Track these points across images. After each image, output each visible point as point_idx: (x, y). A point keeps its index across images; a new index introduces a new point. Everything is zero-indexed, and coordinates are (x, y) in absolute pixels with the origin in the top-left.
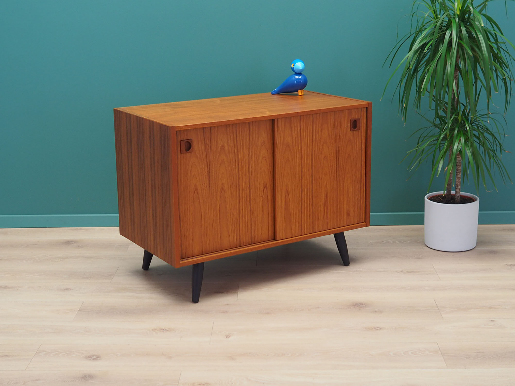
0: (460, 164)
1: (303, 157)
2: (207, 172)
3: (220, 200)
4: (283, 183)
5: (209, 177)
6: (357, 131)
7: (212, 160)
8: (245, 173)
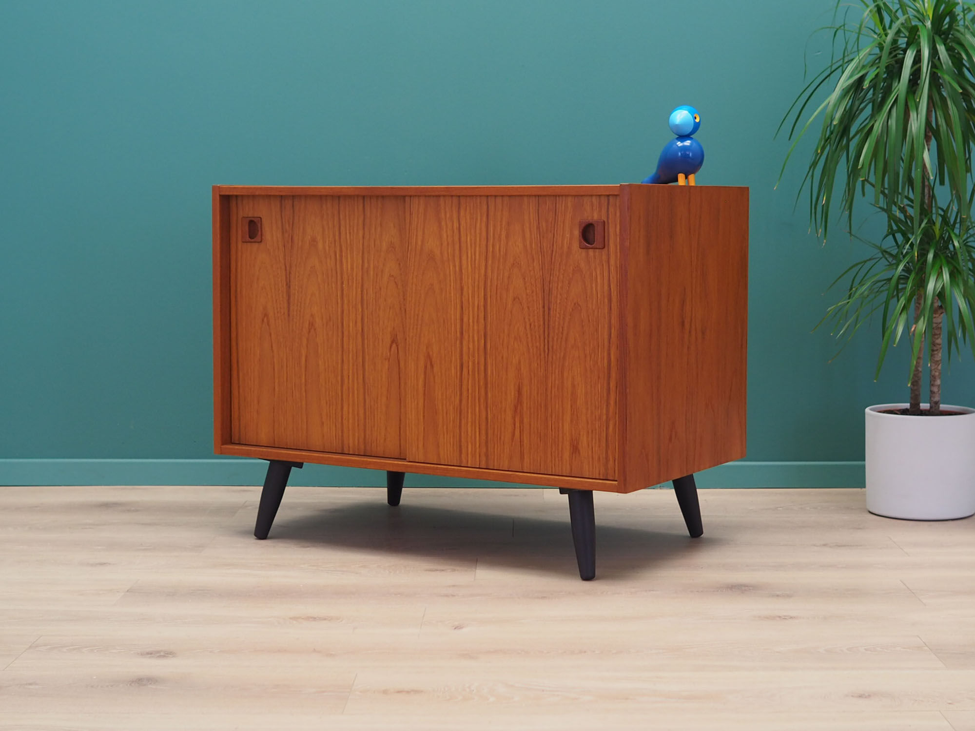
2: (285, 285)
3: (307, 346)
5: (289, 296)
7: (295, 263)
8: (354, 303)
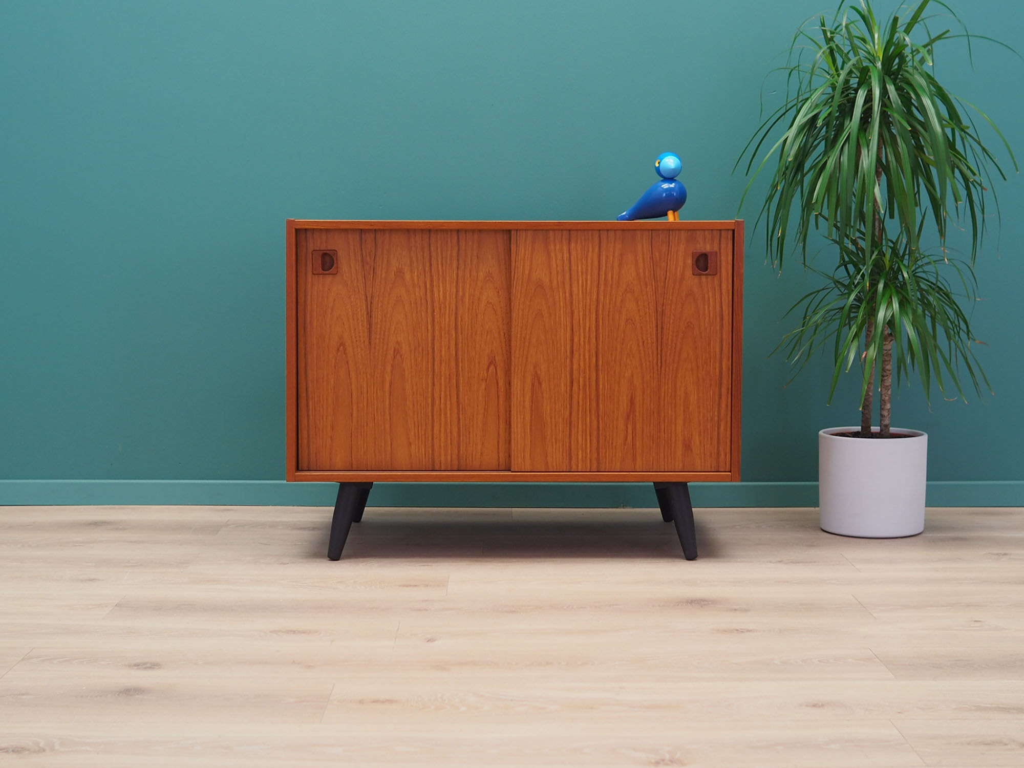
0: (888, 359)
1: (576, 313)
2: (365, 315)
3: (392, 372)
5: (370, 324)
6: (709, 278)
7: (377, 294)
8: (447, 330)
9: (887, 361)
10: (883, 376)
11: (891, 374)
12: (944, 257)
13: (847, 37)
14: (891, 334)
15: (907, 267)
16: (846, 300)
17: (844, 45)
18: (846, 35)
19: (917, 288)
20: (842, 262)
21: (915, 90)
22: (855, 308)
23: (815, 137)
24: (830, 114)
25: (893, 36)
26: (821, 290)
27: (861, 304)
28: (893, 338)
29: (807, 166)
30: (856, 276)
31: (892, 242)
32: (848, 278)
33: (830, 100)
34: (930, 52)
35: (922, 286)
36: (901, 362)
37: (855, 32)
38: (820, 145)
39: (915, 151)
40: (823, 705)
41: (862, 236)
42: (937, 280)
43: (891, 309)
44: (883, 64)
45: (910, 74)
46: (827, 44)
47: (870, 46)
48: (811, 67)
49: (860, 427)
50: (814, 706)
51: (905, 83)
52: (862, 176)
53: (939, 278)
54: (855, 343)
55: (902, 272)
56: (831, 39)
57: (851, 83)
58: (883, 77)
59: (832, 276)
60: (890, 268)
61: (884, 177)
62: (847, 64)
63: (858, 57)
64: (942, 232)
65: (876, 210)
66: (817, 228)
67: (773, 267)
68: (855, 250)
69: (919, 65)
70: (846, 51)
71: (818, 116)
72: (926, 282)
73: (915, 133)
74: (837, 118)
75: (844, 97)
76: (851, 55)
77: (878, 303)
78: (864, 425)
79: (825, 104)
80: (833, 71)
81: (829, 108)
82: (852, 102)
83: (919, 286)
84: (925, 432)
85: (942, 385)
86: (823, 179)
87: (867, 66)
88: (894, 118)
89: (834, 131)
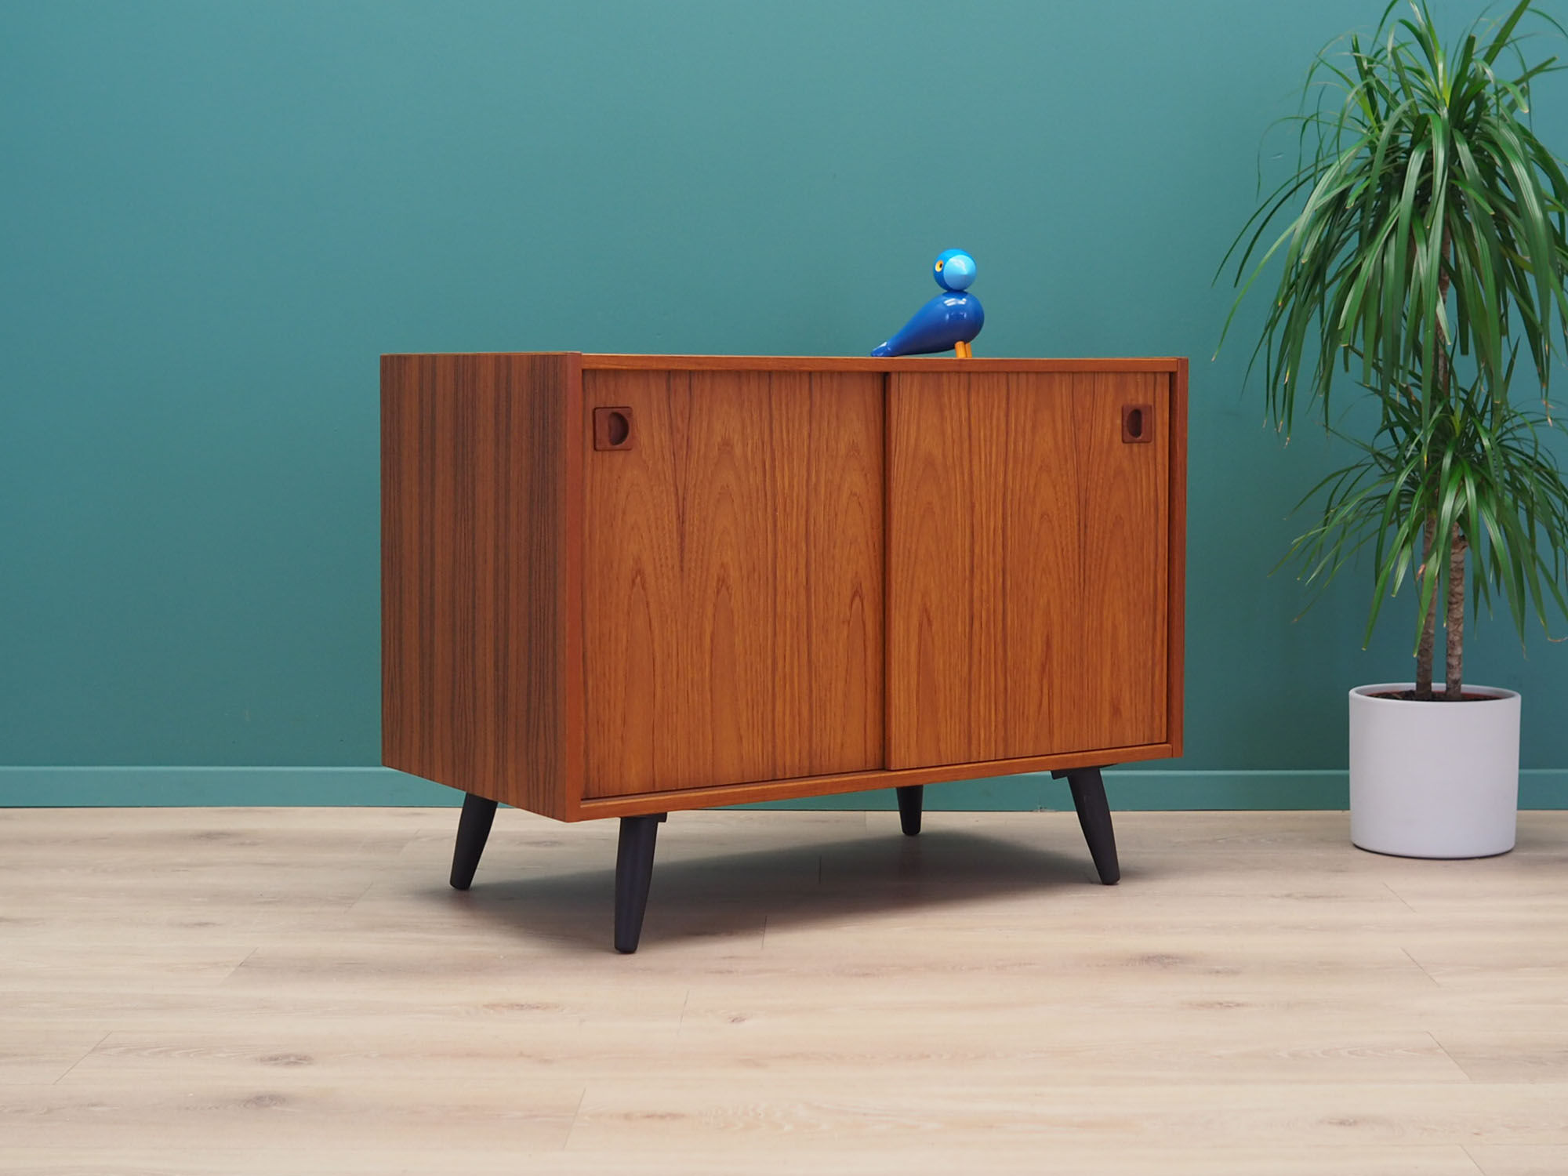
0: (1458, 576)
1: (977, 506)
2: (675, 520)
3: (714, 617)
4: (912, 583)
5: (682, 536)
6: (1142, 444)
7: (694, 482)
8: (794, 540)
9: (1457, 579)
10: (1450, 603)
11: (1462, 600)
12: (1546, 416)
13: (1395, 68)
14: (1463, 536)
15: (1489, 431)
16: (1393, 483)
17: (1389, 80)
18: (1393, 66)
19: (1504, 464)
20: (1386, 423)
21: (1501, 151)
22: (1406, 495)
23: (1342, 226)
24: (1367, 189)
25: (1467, 66)
26: (1353, 468)
27: (1416, 489)
28: (1467, 543)
29: (1330, 273)
30: (1407, 446)
31: (1465, 391)
32: (1396, 448)
33: (1367, 168)
34: (1525, 92)
35: (1513, 461)
36: (1479, 581)
37: (1406, 60)
38: (1351, 239)
39: (1502, 248)
40: (1355, 1123)
41: (1417, 382)
42: (1536, 452)
43: (1465, 497)
44: (1449, 111)
45: (1494, 127)
46: (1362, 80)
47: (1431, 83)
48: (1339, 115)
49: (1414, 684)
50: (1342, 1123)
51: (1486, 141)
52: (1418, 286)
53: (1540, 449)
54: (1407, 552)
55: (1481, 440)
56: (1370, 72)
57: (1400, 141)
58: (1451, 132)
59: (1370, 445)
60: (1461, 434)
61: (1452, 290)
62: (1394, 111)
63: (1410, 101)
64: (1543, 377)
65: (1440, 342)
66: (1347, 369)
67: (1278, 430)
68: (1406, 405)
69: (1508, 111)
70: (1392, 92)
71: (1349, 192)
72: (1518, 454)
73: (1500, 220)
74: (1378, 196)
75: (1390, 163)
76: (1400, 97)
77: (1442, 487)
78: (1420, 681)
79: (1359, 175)
80: (1370, 121)
81: (1365, 181)
82: (1402, 170)
83: (1507, 460)
84: (1518, 692)
85: (1543, 617)
86: (1354, 294)
87: (1425, 115)
88: (1467, 196)
89: (1373, 216)
